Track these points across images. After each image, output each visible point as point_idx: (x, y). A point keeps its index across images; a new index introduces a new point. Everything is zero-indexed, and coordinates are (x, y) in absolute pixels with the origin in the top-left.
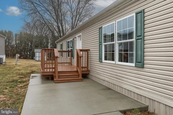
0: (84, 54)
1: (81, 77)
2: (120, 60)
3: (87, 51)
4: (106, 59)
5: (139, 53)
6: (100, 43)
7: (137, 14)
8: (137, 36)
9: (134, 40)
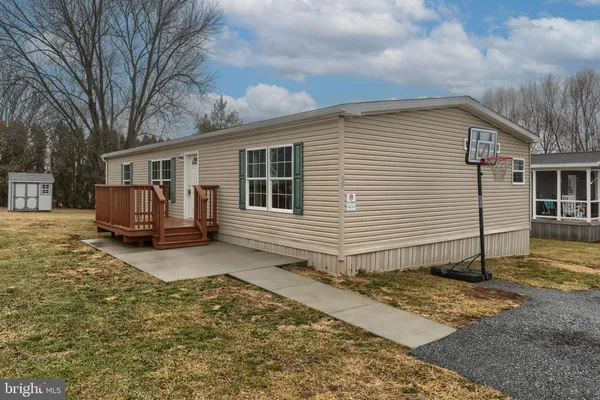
0: (209, 194)
1: (205, 238)
2: (275, 206)
3: (214, 188)
4: (251, 204)
5: (298, 196)
6: (240, 176)
7: (295, 145)
8: (295, 174)
9: (292, 178)
